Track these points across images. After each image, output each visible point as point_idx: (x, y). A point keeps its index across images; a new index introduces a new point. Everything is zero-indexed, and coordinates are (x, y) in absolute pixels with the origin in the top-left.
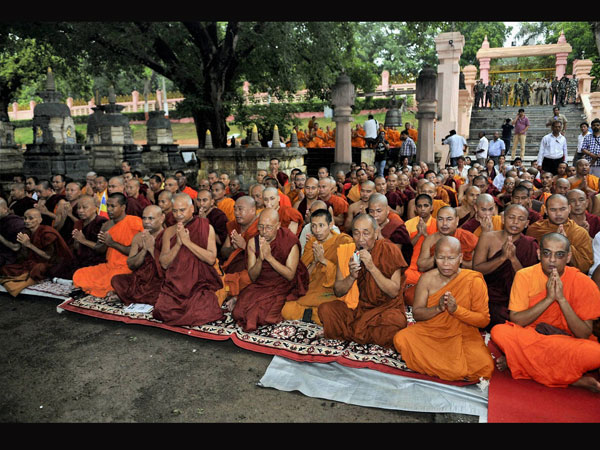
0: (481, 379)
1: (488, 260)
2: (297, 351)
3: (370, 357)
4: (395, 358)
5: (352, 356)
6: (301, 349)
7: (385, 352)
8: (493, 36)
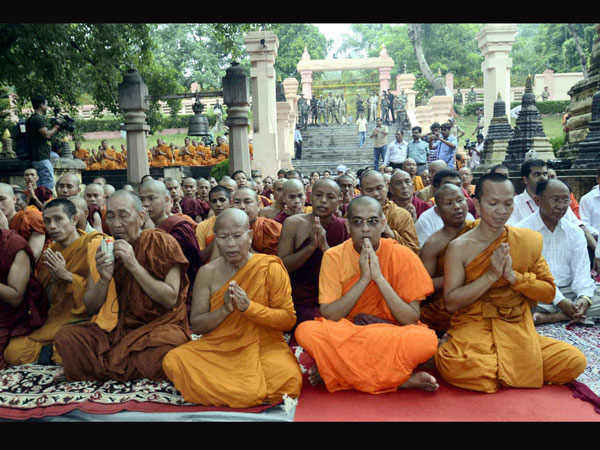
0: (284, 397)
1: (295, 250)
2: (20, 405)
3: (132, 396)
4: (170, 392)
5: (106, 398)
6: (27, 401)
7: (156, 386)
8: (314, 48)
